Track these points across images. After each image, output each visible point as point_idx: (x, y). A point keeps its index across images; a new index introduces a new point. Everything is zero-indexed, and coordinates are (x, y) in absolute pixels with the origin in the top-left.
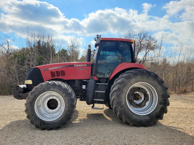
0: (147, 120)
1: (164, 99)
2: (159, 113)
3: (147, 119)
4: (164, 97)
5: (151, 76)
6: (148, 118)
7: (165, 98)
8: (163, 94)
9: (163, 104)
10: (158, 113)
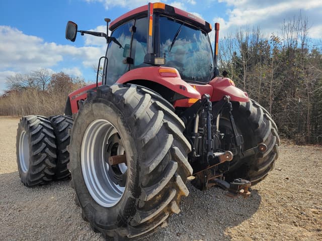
4: (134, 168)
7: (136, 170)
9: (132, 191)
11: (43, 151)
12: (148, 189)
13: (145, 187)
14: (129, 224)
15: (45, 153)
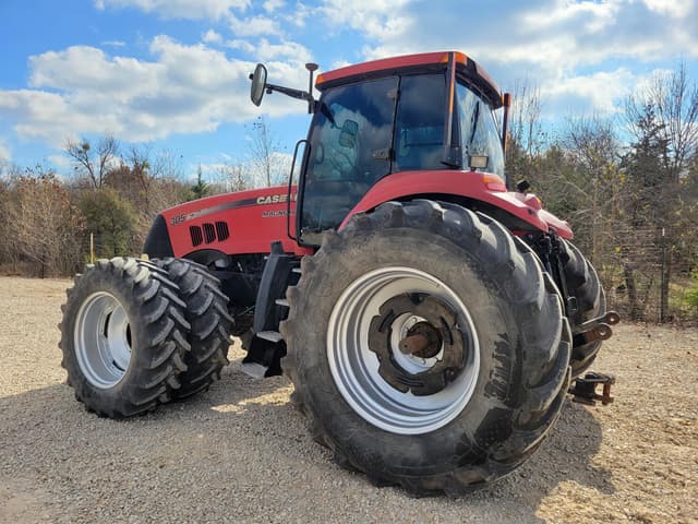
0: (405, 461)
1: (507, 363)
2: (473, 440)
3: (408, 455)
4: (508, 354)
5: (439, 237)
6: (415, 452)
7: (514, 358)
8: (504, 336)
9: (502, 396)
10: (471, 436)
11: (170, 337)
12: (542, 390)
13: (532, 387)
14: (492, 457)
15: (174, 340)
